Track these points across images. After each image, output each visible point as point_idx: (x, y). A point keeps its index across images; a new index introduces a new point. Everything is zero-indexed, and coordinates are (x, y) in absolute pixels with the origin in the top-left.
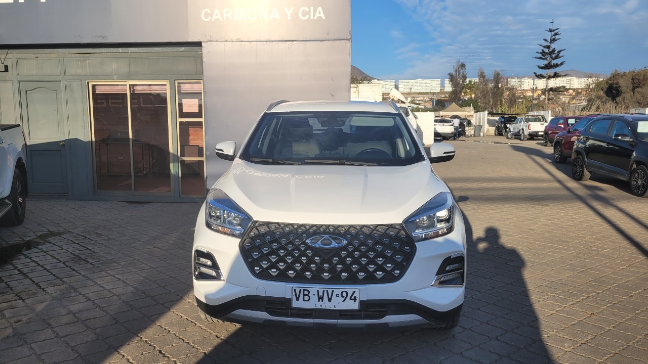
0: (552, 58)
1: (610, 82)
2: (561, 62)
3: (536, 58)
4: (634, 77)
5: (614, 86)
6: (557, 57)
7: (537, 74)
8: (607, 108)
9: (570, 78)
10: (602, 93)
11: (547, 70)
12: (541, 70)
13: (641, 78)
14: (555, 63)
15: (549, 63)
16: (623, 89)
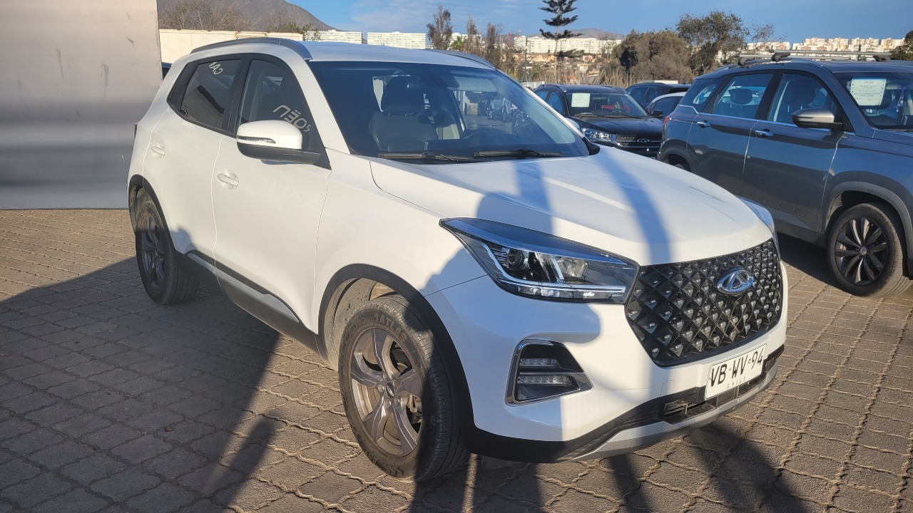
0: (562, 10)
1: (626, 46)
2: (573, 16)
3: (542, 9)
4: (652, 41)
5: (630, 51)
6: (568, 9)
7: (544, 32)
8: (613, 80)
9: (590, 39)
10: (617, 61)
11: (556, 27)
12: (549, 26)
13: (660, 42)
14: (566, 18)
15: (559, 17)
16: (640, 56)
